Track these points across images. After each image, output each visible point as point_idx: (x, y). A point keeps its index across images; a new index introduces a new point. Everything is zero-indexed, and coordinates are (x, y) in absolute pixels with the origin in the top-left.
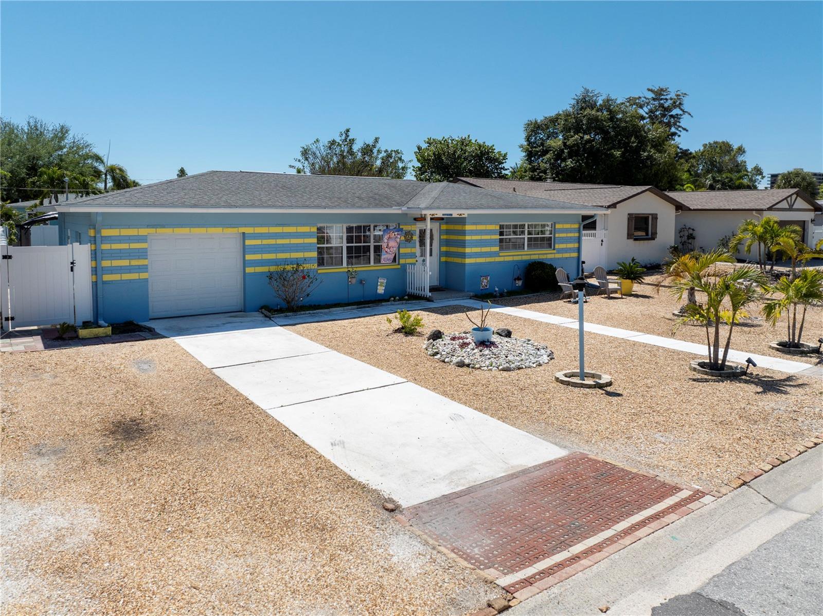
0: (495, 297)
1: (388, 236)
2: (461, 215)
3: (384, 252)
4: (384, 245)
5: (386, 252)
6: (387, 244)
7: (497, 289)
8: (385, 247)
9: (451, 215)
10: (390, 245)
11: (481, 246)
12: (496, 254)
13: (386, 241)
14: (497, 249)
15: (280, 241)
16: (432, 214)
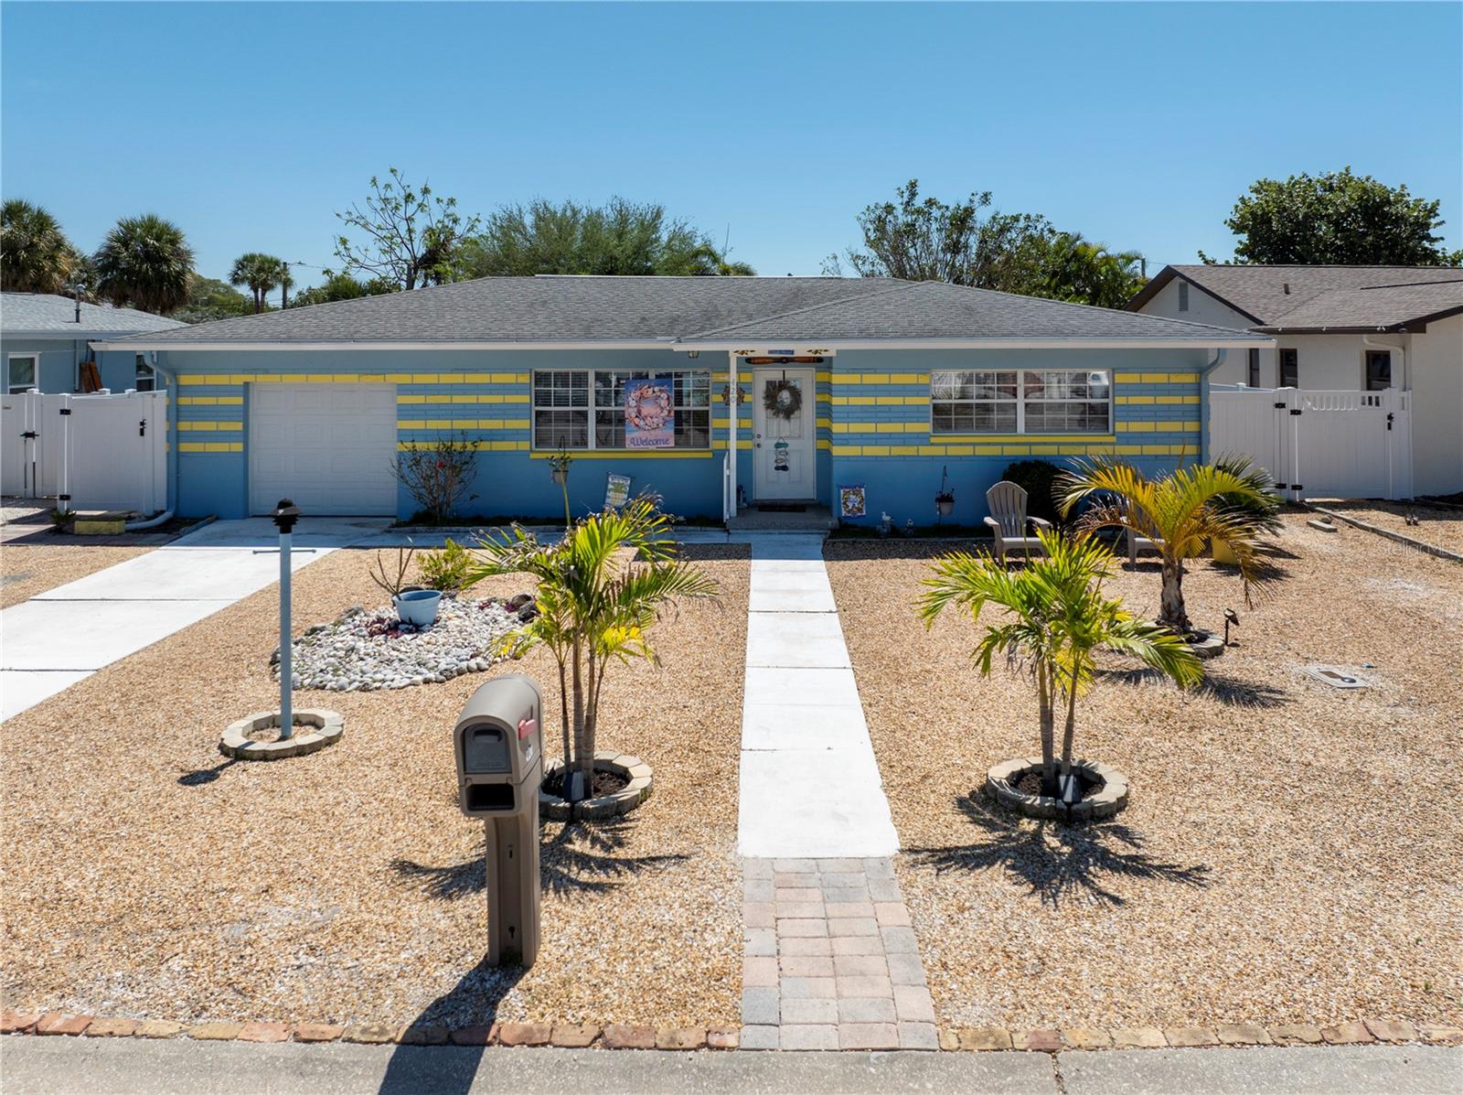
0: (876, 534)
1: (638, 393)
2: (816, 352)
3: (629, 426)
4: (631, 412)
5: (637, 425)
6: (636, 409)
7: (886, 518)
8: (634, 415)
9: (792, 352)
10: (644, 412)
11: (878, 420)
12: (921, 439)
13: (633, 403)
14: (927, 427)
15: (458, 399)
16: (741, 350)
